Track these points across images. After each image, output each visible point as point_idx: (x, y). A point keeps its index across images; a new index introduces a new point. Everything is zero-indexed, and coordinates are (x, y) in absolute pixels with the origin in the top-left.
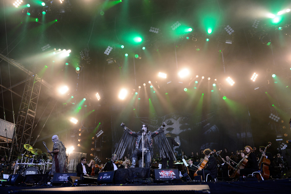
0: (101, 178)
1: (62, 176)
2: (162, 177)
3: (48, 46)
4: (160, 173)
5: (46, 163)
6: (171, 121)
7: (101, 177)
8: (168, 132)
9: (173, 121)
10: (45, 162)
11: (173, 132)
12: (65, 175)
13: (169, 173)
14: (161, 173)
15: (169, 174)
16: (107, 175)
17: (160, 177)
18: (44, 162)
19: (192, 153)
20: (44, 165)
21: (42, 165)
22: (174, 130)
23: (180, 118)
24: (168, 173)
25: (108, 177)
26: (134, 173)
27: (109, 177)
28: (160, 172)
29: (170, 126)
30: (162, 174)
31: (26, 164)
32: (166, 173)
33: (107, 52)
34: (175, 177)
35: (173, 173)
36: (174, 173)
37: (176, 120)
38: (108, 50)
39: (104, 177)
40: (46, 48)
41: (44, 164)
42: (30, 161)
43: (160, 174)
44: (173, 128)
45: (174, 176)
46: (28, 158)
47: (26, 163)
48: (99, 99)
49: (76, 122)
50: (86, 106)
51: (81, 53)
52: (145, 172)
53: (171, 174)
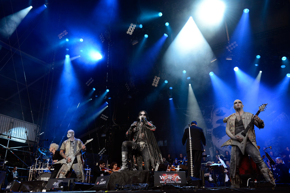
1: (57, 182)
2: (163, 182)
3: (65, 33)
4: (160, 176)
6: (222, 111)
7: (98, 183)
12: (60, 181)
13: (172, 176)
14: (163, 176)
15: (173, 179)
16: (103, 180)
17: (161, 182)
24: (171, 177)
26: (131, 177)
27: (105, 182)
28: (162, 175)
30: (164, 178)
31: (40, 169)
33: (130, 31)
34: (180, 182)
35: (178, 177)
36: (179, 177)
38: (131, 29)
39: (100, 183)
40: (63, 35)
43: (161, 178)
45: (179, 180)
46: (42, 163)
48: (128, 89)
49: (107, 119)
50: (110, 98)
51: (101, 37)
52: (143, 176)
53: (176, 178)
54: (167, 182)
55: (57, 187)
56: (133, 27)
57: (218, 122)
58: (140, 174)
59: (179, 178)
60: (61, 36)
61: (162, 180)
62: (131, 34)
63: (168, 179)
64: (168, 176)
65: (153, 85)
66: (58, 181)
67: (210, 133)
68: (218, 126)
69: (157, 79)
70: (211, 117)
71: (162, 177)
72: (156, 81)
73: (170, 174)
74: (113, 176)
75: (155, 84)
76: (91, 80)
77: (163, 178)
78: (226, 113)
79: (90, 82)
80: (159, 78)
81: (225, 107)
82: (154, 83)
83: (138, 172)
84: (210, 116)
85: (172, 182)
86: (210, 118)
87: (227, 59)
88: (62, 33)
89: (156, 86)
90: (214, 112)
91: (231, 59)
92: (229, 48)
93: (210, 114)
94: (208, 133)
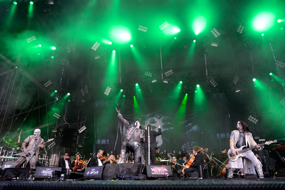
0: (88, 174)
1: (45, 170)
2: (154, 174)
3: (34, 39)
4: (152, 169)
7: (89, 172)
9: (156, 119)
11: (156, 130)
12: (49, 169)
13: (161, 169)
14: (154, 169)
15: (161, 171)
16: (95, 171)
17: (153, 173)
19: (174, 151)
23: (163, 117)
24: (160, 169)
25: (96, 173)
26: (124, 168)
29: (153, 125)
30: (155, 170)
31: (5, 157)
32: (158, 170)
35: (165, 169)
38: (96, 46)
39: (91, 173)
40: (32, 40)
42: (10, 155)
43: (153, 170)
46: (7, 152)
48: (83, 94)
49: (59, 117)
50: (69, 101)
51: (68, 47)
52: (137, 167)
54: (158, 174)
55: (46, 175)
56: (97, 44)
58: (133, 166)
59: (167, 171)
60: (29, 40)
61: (153, 172)
62: (95, 49)
63: (158, 171)
64: (158, 169)
65: (105, 93)
66: (47, 169)
69: (109, 89)
72: (108, 91)
73: (159, 167)
75: (107, 93)
76: (50, 83)
77: (154, 170)
78: (157, 122)
79: (48, 84)
81: (157, 117)
85: (161, 174)
87: (164, 82)
88: (31, 39)
90: (148, 120)
91: (167, 82)
92: (167, 74)
93: (145, 121)
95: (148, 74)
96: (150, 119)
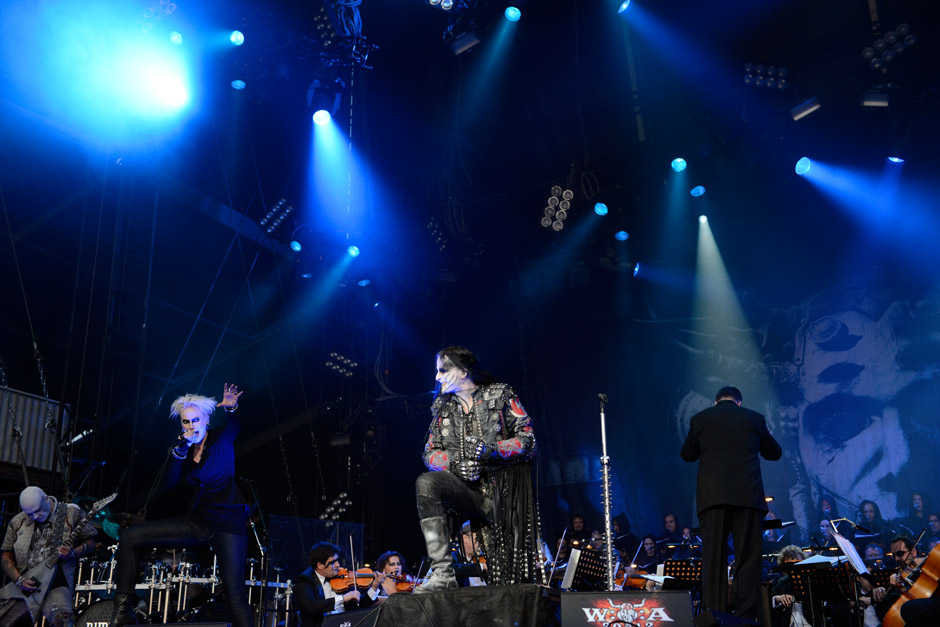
4: (587, 611)
5: (175, 579)
6: (844, 328)
8: (830, 389)
9: (854, 324)
10: (169, 575)
11: (861, 387)
13: (637, 610)
14: (596, 611)
15: (638, 620)
18: (165, 576)
20: (164, 591)
21: (156, 591)
22: (863, 374)
23: (895, 304)
24: (631, 612)
26: (464, 613)
28: (591, 606)
29: (842, 357)
30: (601, 618)
32: (620, 614)
35: (661, 611)
36: (665, 611)
37: (876, 317)
41: (163, 587)
43: (591, 619)
44: (860, 363)
46: (90, 561)
47: (83, 583)
48: (441, 243)
49: (353, 370)
50: (364, 283)
51: (321, 21)
52: (517, 608)
53: (651, 618)
57: (826, 376)
58: (502, 601)
59: (665, 618)
60: (148, 20)
62: (447, 4)
63: (618, 622)
64: (618, 610)
65: (545, 222)
67: (791, 425)
68: (829, 393)
69: (561, 198)
70: (796, 357)
71: (592, 612)
72: (557, 208)
73: (627, 602)
74: (392, 611)
75: (554, 219)
76: (282, 210)
77: (596, 617)
78: (861, 337)
79: (276, 216)
80: (568, 194)
82: (548, 217)
83: (491, 595)
84: (792, 350)
86: (792, 361)
87: (868, 103)
88: (152, 10)
89: (558, 227)
90: (808, 335)
91: (884, 104)
92: (877, 54)
93: (794, 342)
94: (782, 424)
95: (766, 76)
96: (822, 326)
